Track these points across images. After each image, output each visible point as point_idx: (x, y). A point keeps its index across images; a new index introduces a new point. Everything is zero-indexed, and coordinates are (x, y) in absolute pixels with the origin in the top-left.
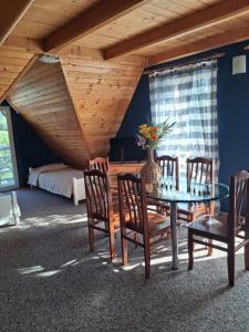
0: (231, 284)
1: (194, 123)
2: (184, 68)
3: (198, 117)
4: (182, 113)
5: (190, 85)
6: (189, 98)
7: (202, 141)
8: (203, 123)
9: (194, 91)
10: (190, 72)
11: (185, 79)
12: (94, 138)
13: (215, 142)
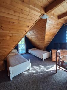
12: (46, 43)
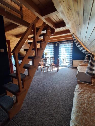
0: (57, 71)
1: (50, 52)
2: (49, 44)
3: (51, 51)
4: (49, 51)
5: (50, 47)
6: (49, 49)
7: (51, 55)
8: (52, 52)
9: (50, 48)
10: (50, 45)
11: (49, 46)
13: (53, 55)
